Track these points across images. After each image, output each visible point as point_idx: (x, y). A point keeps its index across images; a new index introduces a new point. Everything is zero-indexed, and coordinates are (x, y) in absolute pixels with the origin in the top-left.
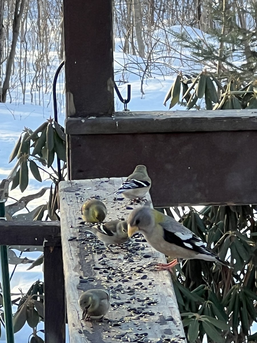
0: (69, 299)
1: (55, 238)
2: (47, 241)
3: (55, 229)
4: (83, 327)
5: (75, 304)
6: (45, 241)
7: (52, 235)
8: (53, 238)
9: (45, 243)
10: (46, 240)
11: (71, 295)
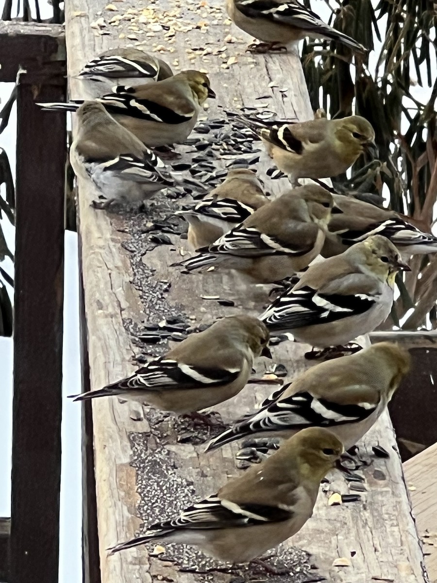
0: (87, 237)
1: (44, 64)
2: (25, 72)
3: (45, 44)
4: (122, 310)
5: (102, 251)
6: (21, 71)
7: (38, 58)
8: (40, 63)
9: (21, 75)
10: (24, 69)
11: (94, 229)
